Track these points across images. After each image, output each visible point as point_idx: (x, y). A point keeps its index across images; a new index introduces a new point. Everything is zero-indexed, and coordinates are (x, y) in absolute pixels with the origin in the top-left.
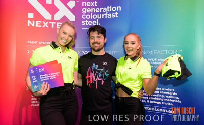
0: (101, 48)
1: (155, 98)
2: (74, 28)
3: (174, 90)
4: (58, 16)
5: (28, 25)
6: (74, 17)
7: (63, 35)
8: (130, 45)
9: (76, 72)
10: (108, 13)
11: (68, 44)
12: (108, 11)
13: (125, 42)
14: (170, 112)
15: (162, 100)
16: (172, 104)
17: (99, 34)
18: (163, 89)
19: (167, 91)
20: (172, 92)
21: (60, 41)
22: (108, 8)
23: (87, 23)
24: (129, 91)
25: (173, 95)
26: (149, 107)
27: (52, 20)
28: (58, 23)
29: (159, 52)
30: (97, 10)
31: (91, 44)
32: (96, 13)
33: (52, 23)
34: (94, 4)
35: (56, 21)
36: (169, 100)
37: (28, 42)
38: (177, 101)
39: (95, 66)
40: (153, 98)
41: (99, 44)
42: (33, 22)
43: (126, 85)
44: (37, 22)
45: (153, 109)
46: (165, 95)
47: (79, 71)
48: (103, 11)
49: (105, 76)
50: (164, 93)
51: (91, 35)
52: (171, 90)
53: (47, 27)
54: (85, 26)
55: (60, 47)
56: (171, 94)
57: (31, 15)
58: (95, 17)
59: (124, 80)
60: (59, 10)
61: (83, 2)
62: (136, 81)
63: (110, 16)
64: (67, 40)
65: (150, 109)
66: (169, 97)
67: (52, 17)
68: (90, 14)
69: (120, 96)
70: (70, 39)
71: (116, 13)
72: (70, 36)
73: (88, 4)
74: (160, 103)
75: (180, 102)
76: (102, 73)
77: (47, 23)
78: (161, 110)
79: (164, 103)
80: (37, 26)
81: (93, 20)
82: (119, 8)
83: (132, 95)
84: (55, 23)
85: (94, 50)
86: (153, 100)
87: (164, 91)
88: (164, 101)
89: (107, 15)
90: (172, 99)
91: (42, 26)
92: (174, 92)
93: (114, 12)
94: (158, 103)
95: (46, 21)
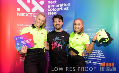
0: (60, 27)
1: (91, 56)
2: (45, 16)
3: (101, 51)
4: (34, 10)
5: (17, 15)
6: (44, 10)
7: (38, 21)
8: (77, 26)
9: (46, 42)
10: (63, 7)
11: (41, 26)
12: (63, 6)
13: (75, 24)
14: (99, 64)
15: (95, 57)
16: (100, 59)
17: (59, 19)
18: (95, 51)
19: (98, 52)
20: (100, 52)
21: (37, 24)
22: (63, 4)
23: (51, 13)
24: (77, 52)
25: (101, 54)
26: (87, 61)
27: (31, 12)
28: (34, 14)
29: (92, 30)
30: (56, 6)
31: (55, 26)
32: (56, 8)
33: (31, 14)
34: (55, 2)
35: (33, 13)
36: (99, 57)
37: (17, 25)
38: (103, 58)
39: (57, 38)
40: (89, 56)
41: (60, 25)
42: (20, 13)
43: (75, 48)
44: (22, 13)
45: (89, 62)
46: (96, 54)
47: (48, 41)
48: (60, 6)
49: (63, 44)
50: (96, 53)
51: (55, 20)
52: (100, 51)
53: (28, 16)
54: (50, 15)
55: (37, 28)
56: (100, 53)
57: (18, 10)
58: (55, 10)
59: (74, 46)
60: (35, 6)
61: (48, 2)
62: (81, 46)
63: (64, 9)
64: (41, 24)
65: (88, 62)
66: (99, 55)
67: (31, 10)
68: (52, 8)
69: (71, 55)
70: (43, 23)
71: (68, 8)
72: (43, 21)
73: (51, 2)
74: (93, 59)
75: (105, 58)
76: (61, 42)
77: (28, 14)
78: (94, 63)
79: (96, 59)
80: (22, 16)
81: (54, 12)
82: (69, 4)
83: (79, 54)
84: (32, 14)
85: (57, 29)
86: (89, 57)
87: (95, 52)
88: (96, 57)
89: (62, 9)
90: (100, 56)
91: (25, 16)
92: (101, 52)
93: (66, 7)
94: (92, 59)
95: (27, 13)
